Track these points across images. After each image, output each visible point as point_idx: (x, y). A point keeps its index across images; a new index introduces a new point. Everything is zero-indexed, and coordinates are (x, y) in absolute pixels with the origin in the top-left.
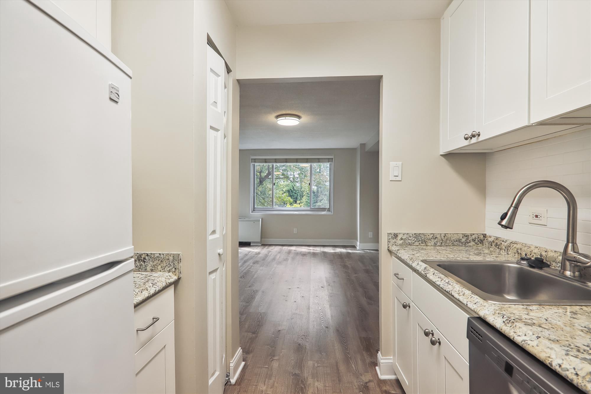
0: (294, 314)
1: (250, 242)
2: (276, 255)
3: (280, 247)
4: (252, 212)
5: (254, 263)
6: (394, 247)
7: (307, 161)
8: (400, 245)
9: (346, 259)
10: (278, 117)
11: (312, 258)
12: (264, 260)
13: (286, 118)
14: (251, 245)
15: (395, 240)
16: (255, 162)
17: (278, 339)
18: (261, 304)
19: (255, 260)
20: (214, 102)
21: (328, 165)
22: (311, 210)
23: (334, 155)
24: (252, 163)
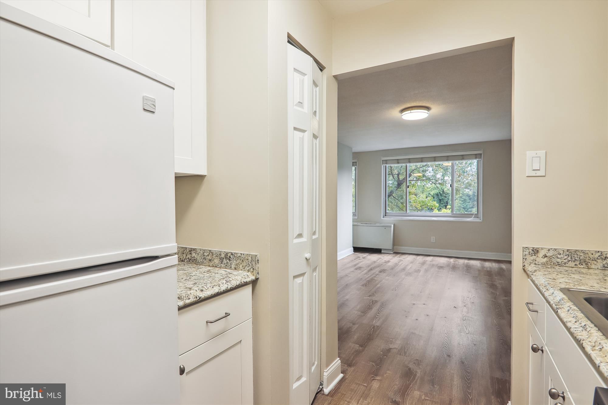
0: (413, 333)
1: (381, 249)
2: (407, 265)
3: (414, 257)
4: (384, 217)
5: (380, 272)
6: (531, 266)
7: (447, 158)
9: (496, 277)
10: (402, 111)
11: (450, 272)
12: (392, 269)
13: (412, 111)
14: (382, 252)
15: (534, 257)
16: (386, 163)
17: (386, 358)
18: (377, 317)
19: (382, 268)
20: (299, 102)
21: (475, 161)
22: (453, 216)
23: (482, 149)
24: (383, 165)
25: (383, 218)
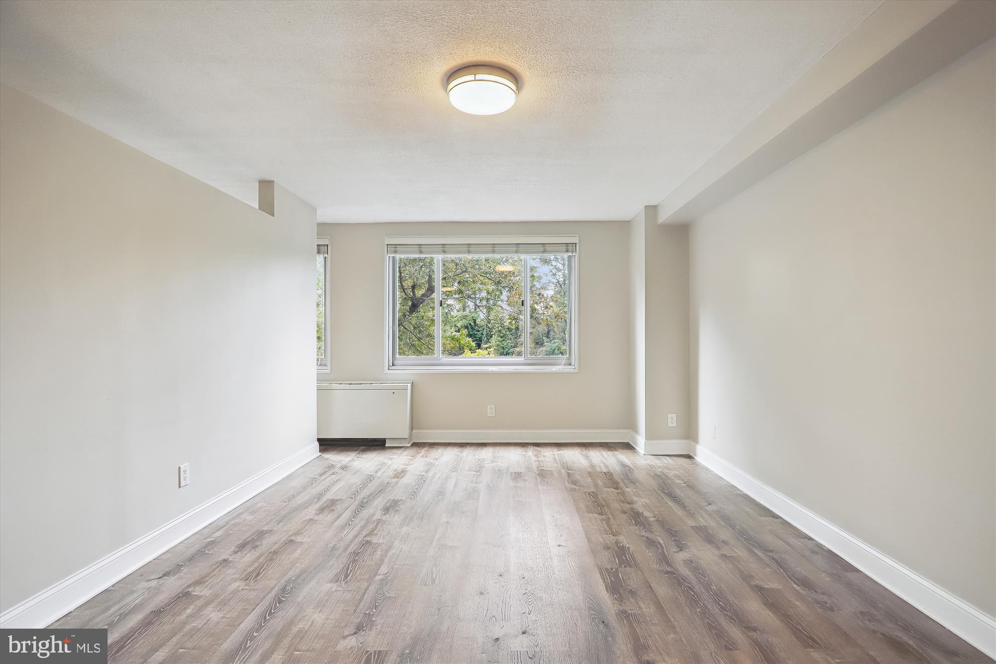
1: (385, 438)
2: (447, 479)
3: (455, 451)
4: (390, 368)
5: (386, 510)
7: (517, 249)
9: (630, 491)
10: (451, 75)
11: (540, 489)
13: (479, 77)
14: (386, 445)
16: (395, 252)
19: (391, 497)
22: (527, 361)
23: (578, 235)
24: (389, 255)
25: (388, 369)
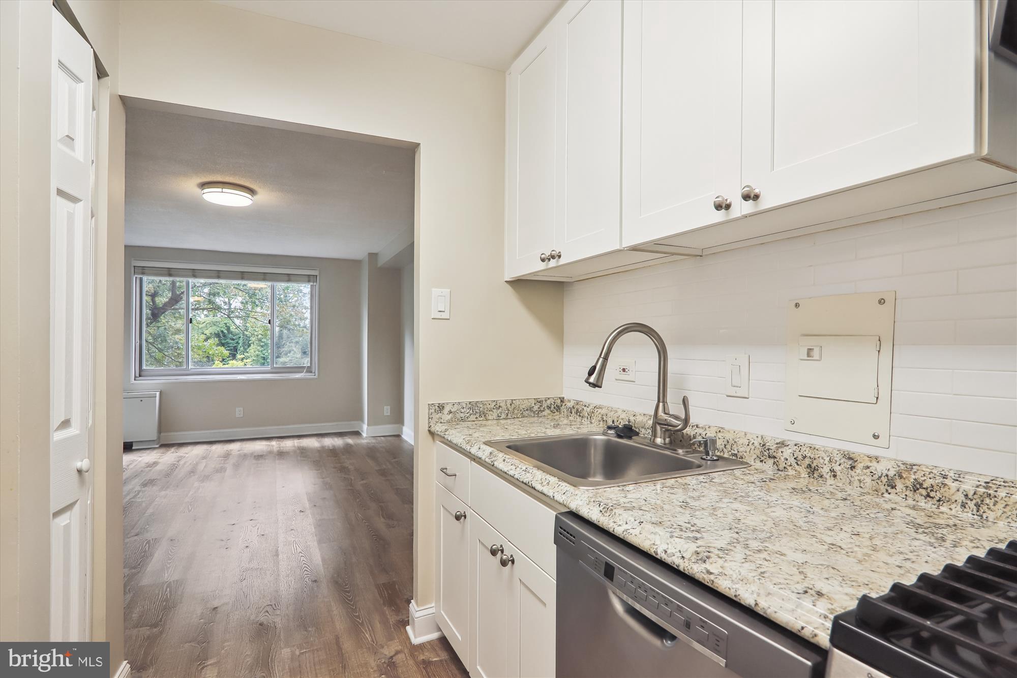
0: (247, 570)
1: (132, 442)
2: (197, 464)
3: (205, 447)
4: (137, 379)
5: (145, 485)
6: (438, 426)
7: (264, 277)
8: (448, 422)
9: (344, 457)
10: (203, 185)
11: (277, 462)
12: (168, 475)
13: (224, 190)
14: (133, 448)
15: (440, 414)
16: (143, 273)
18: (168, 566)
19: (148, 478)
20: (67, 136)
22: (274, 370)
23: (318, 269)
24: (136, 276)
25: (135, 380)
